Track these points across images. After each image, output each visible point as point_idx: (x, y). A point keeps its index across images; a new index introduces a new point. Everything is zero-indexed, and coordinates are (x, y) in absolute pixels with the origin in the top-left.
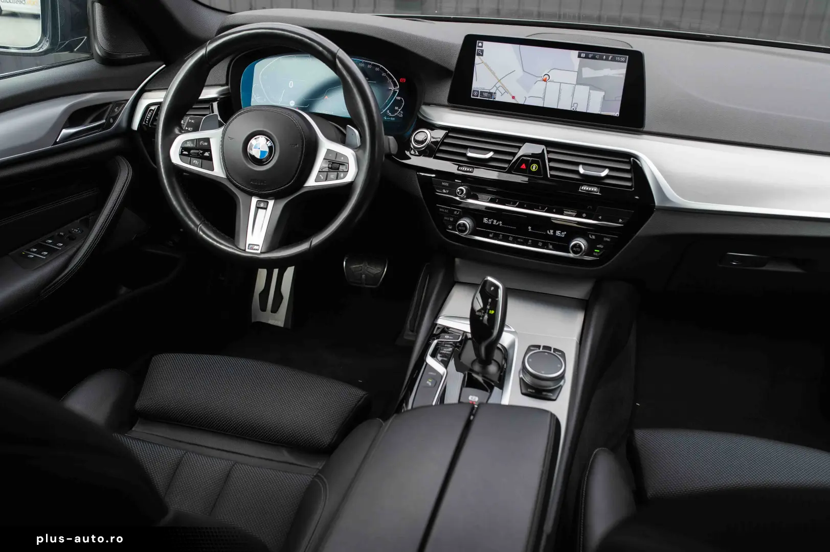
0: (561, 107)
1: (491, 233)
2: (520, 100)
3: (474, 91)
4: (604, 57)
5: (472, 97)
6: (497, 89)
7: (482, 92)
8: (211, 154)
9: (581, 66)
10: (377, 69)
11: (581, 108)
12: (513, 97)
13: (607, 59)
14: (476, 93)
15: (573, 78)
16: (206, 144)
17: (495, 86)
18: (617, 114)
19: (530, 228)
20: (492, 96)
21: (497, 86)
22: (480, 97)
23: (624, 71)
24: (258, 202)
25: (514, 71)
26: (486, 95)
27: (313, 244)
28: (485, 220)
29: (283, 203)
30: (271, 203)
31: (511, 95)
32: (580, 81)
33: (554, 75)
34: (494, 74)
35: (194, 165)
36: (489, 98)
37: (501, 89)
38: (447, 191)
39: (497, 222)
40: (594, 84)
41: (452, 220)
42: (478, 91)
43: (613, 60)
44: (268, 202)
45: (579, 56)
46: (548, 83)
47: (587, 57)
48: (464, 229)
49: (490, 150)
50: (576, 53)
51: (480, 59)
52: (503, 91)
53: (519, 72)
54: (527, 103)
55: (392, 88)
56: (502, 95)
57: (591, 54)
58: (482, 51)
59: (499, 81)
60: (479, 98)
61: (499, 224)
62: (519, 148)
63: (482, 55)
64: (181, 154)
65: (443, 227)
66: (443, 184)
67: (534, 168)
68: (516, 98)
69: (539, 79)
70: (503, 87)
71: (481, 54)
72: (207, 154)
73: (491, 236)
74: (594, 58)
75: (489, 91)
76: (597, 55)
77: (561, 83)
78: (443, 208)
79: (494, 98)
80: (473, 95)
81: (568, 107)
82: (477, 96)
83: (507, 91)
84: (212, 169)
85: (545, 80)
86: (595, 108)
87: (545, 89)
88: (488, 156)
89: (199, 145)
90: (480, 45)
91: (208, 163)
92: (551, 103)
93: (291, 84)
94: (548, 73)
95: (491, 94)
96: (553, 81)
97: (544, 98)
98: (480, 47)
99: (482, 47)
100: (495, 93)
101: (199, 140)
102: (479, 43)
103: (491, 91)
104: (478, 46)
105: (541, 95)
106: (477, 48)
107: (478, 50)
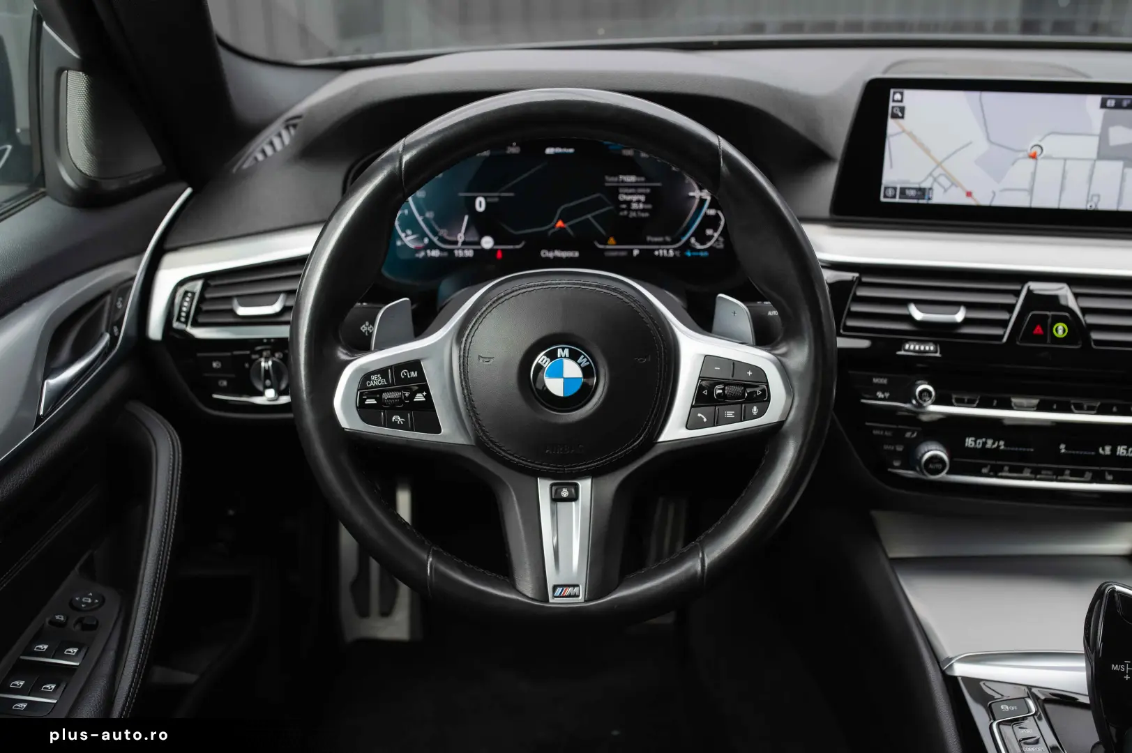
0: (1065, 205)
1: (985, 466)
2: (983, 198)
3: (886, 188)
5: (883, 199)
6: (935, 180)
7: (903, 190)
8: (428, 397)
9: (1106, 124)
11: (1107, 204)
12: (969, 194)
14: (890, 192)
15: (1090, 147)
16: (414, 374)
17: (930, 174)
19: (1062, 447)
20: (924, 194)
21: (936, 174)
22: (900, 198)
24: (554, 488)
25: (970, 143)
26: (912, 193)
27: (707, 562)
28: (970, 442)
29: (612, 483)
30: (585, 485)
31: (962, 188)
32: (1105, 153)
33: (1052, 145)
34: (927, 151)
35: (395, 425)
36: (918, 199)
37: (943, 180)
38: (887, 395)
39: (994, 443)
41: (900, 448)
42: (895, 189)
44: (576, 487)
45: (1103, 105)
46: (1041, 162)
47: (1118, 106)
48: (939, 466)
49: (958, 304)
50: (1097, 99)
51: (901, 126)
52: (946, 183)
53: (982, 146)
54: (998, 202)
55: (696, 193)
56: (945, 190)
57: (1127, 100)
58: (902, 109)
59: (939, 165)
60: (897, 200)
61: (999, 446)
62: (1017, 294)
63: (902, 117)
64: (362, 408)
65: (880, 467)
66: (876, 380)
67: (1060, 332)
68: (974, 194)
69: (1021, 155)
70: (948, 176)
71: (900, 114)
72: (420, 398)
73: (985, 470)
75: (917, 186)
77: (1065, 159)
78: (879, 430)
79: (929, 199)
80: (885, 196)
81: (1079, 204)
82: (894, 197)
83: (955, 183)
84: (438, 430)
85: (1034, 157)
87: (1034, 174)
88: (960, 316)
89: (399, 380)
90: (898, 97)
91: (425, 417)
92: (1046, 199)
93: (480, 204)
94: (1040, 141)
95: (922, 192)
96: (1049, 158)
97: (1031, 191)
98: (898, 101)
99: (901, 101)
100: (931, 189)
101: (398, 368)
102: (894, 93)
103: (924, 185)
104: (894, 101)
105: (1026, 184)
106: (891, 104)
107: (893, 107)
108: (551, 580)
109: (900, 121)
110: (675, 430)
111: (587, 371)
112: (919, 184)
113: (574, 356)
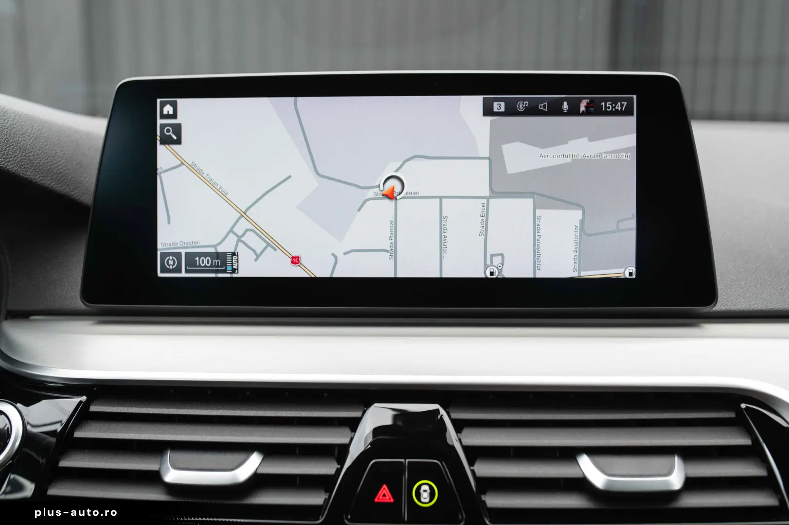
0: (450, 272)
3: (164, 256)
4: (565, 106)
5: (160, 275)
6: (239, 239)
7: (191, 258)
9: (496, 142)
12: (295, 260)
13: (574, 111)
14: (171, 263)
15: (476, 178)
17: (231, 231)
18: (628, 271)
20: (224, 264)
21: (239, 230)
22: (187, 271)
23: (630, 140)
25: (290, 177)
26: (206, 262)
31: (285, 251)
32: (502, 186)
33: (416, 176)
34: (223, 194)
36: (217, 272)
37: (251, 239)
40: (544, 190)
42: (178, 255)
43: (594, 110)
45: (488, 111)
46: (400, 203)
47: (511, 111)
49: (247, 449)
50: (476, 102)
51: (176, 155)
52: (259, 245)
54: (342, 272)
56: (258, 256)
58: (177, 129)
59: (243, 214)
60: (183, 274)
62: (353, 424)
63: (178, 142)
68: (303, 261)
69: (371, 193)
70: (258, 231)
71: (175, 138)
74: (532, 111)
75: (212, 250)
76: (542, 100)
77: (441, 198)
79: (234, 271)
81: (474, 270)
82: (178, 270)
83: (271, 244)
85: (391, 196)
87: (395, 223)
90: (168, 109)
94: (397, 171)
95: (222, 259)
96: (415, 196)
97: (393, 252)
98: (168, 116)
99: (174, 116)
100: (234, 254)
102: (163, 105)
103: (221, 249)
104: (163, 116)
105: (384, 241)
106: (160, 122)
107: (163, 126)
109: (175, 147)
112: (215, 246)
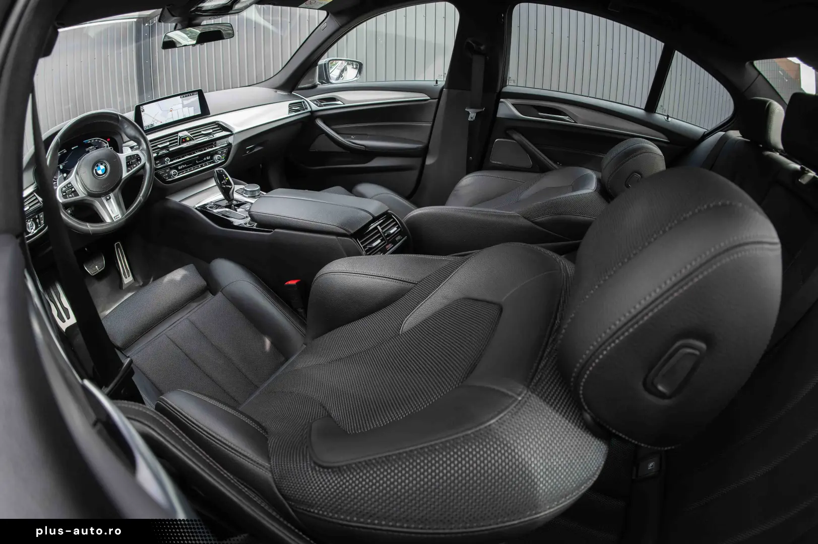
2: (164, 123)
6: (154, 122)
8: (75, 189)
9: (182, 101)
10: (96, 140)
11: (187, 116)
13: (190, 96)
15: (181, 106)
16: (70, 185)
18: (200, 113)
19: (197, 161)
20: (153, 125)
21: (154, 120)
23: (198, 97)
24: (106, 198)
25: (158, 112)
26: (151, 125)
27: (140, 199)
28: (180, 167)
29: (116, 191)
30: (112, 195)
31: (160, 122)
32: (184, 106)
34: (151, 116)
35: (70, 198)
36: (152, 127)
38: (160, 164)
40: (189, 106)
42: (147, 126)
43: (193, 95)
44: (110, 196)
45: (180, 98)
46: (173, 112)
47: (184, 97)
49: (166, 142)
51: (144, 113)
52: (156, 122)
53: (160, 112)
55: (106, 145)
57: (185, 95)
59: (154, 118)
60: (148, 128)
61: (185, 166)
62: (177, 136)
63: (144, 111)
64: (63, 196)
65: (165, 181)
66: (157, 162)
67: (188, 139)
68: (162, 122)
69: (168, 111)
70: (156, 120)
72: (73, 189)
73: (185, 172)
76: (187, 95)
77: (177, 110)
80: (146, 128)
83: (158, 121)
84: (78, 195)
85: (171, 111)
86: (192, 114)
87: (172, 114)
88: (168, 143)
89: (68, 187)
91: (75, 193)
92: (176, 119)
93: (61, 167)
94: (171, 108)
96: (174, 110)
97: (173, 118)
99: (143, 108)
101: (67, 185)
102: (141, 107)
103: (152, 123)
105: (171, 117)
107: (142, 110)
108: (113, 216)
110: (125, 174)
111: (105, 166)
113: (102, 164)
